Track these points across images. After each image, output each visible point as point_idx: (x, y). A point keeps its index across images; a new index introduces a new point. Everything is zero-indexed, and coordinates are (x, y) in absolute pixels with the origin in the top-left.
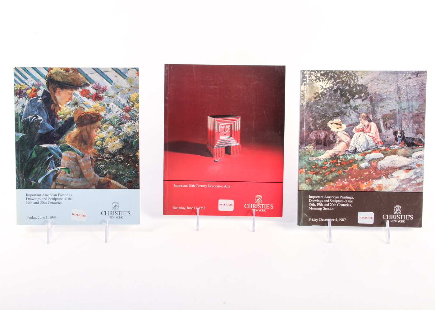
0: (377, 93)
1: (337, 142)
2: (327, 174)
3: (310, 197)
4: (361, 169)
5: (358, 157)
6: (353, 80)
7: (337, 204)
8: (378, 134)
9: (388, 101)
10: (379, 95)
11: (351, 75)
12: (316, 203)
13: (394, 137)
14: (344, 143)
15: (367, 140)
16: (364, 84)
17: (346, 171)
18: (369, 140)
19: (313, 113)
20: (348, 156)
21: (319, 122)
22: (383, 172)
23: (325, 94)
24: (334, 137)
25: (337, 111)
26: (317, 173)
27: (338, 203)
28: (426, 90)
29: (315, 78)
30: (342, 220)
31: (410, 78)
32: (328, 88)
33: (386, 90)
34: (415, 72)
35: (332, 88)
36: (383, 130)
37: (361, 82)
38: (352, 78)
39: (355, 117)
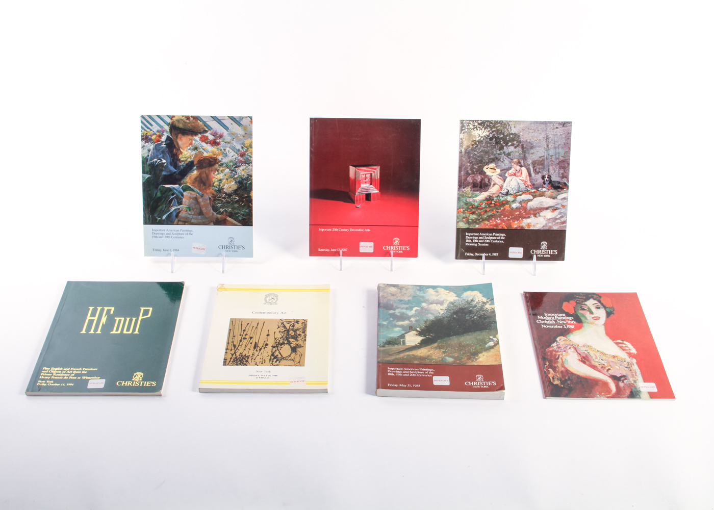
0: (528, 141)
1: (492, 185)
2: (482, 213)
3: (467, 234)
4: (512, 209)
5: (510, 198)
6: (507, 129)
7: (490, 240)
8: (528, 178)
9: (537, 148)
10: (530, 143)
11: (505, 124)
12: (472, 240)
13: (543, 181)
14: (498, 186)
15: (518, 184)
16: (516, 132)
17: (500, 211)
18: (520, 183)
19: (471, 159)
20: (501, 198)
21: (476, 167)
22: (532, 212)
23: (482, 141)
24: (489, 181)
25: (492, 157)
26: (473, 213)
28: (571, 139)
29: (473, 127)
30: (495, 254)
31: (557, 128)
32: (485, 136)
33: (536, 139)
34: (562, 122)
35: (488, 136)
36: (533, 175)
37: (514, 131)
38: (506, 128)
39: (508, 163)
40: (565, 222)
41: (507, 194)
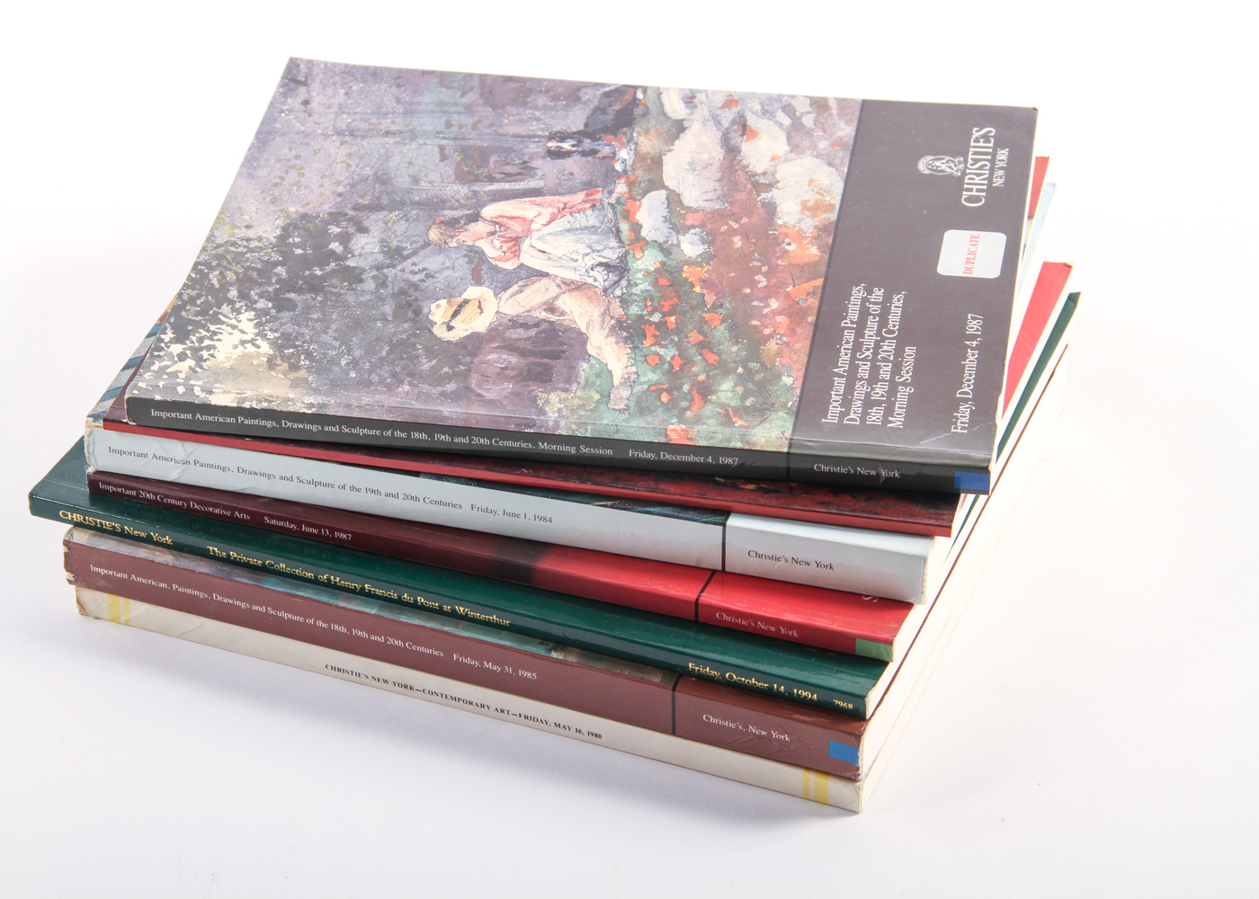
0: (341, 189)
1: (553, 318)
2: (712, 358)
3: (832, 417)
4: (706, 258)
5: (647, 261)
6: (251, 250)
7: (884, 339)
8: (549, 199)
9: (392, 164)
10: (353, 185)
11: (219, 257)
12: (868, 403)
13: (576, 157)
14: (566, 297)
15: (569, 230)
16: (280, 223)
17: (710, 299)
18: (568, 226)
19: (375, 378)
20: (636, 290)
21: (426, 365)
22: (741, 196)
23: (286, 336)
24: (525, 326)
25: (388, 309)
26: (705, 391)
27: (879, 333)
28: (376, 68)
29: (190, 362)
30: (974, 325)
31: (306, 103)
32: (258, 325)
33: (340, 167)
34: (282, 85)
35: (261, 313)
36: (532, 184)
37: (269, 230)
38: (238, 254)
39: (441, 258)
40: (820, 105)
41: (619, 269)
